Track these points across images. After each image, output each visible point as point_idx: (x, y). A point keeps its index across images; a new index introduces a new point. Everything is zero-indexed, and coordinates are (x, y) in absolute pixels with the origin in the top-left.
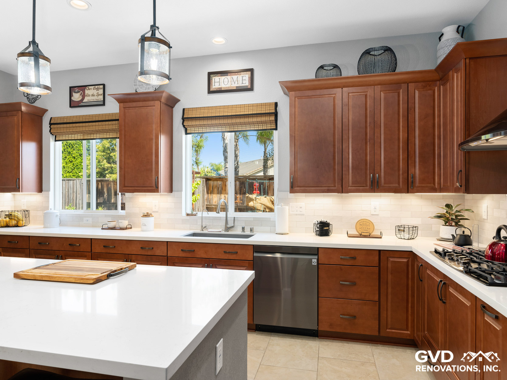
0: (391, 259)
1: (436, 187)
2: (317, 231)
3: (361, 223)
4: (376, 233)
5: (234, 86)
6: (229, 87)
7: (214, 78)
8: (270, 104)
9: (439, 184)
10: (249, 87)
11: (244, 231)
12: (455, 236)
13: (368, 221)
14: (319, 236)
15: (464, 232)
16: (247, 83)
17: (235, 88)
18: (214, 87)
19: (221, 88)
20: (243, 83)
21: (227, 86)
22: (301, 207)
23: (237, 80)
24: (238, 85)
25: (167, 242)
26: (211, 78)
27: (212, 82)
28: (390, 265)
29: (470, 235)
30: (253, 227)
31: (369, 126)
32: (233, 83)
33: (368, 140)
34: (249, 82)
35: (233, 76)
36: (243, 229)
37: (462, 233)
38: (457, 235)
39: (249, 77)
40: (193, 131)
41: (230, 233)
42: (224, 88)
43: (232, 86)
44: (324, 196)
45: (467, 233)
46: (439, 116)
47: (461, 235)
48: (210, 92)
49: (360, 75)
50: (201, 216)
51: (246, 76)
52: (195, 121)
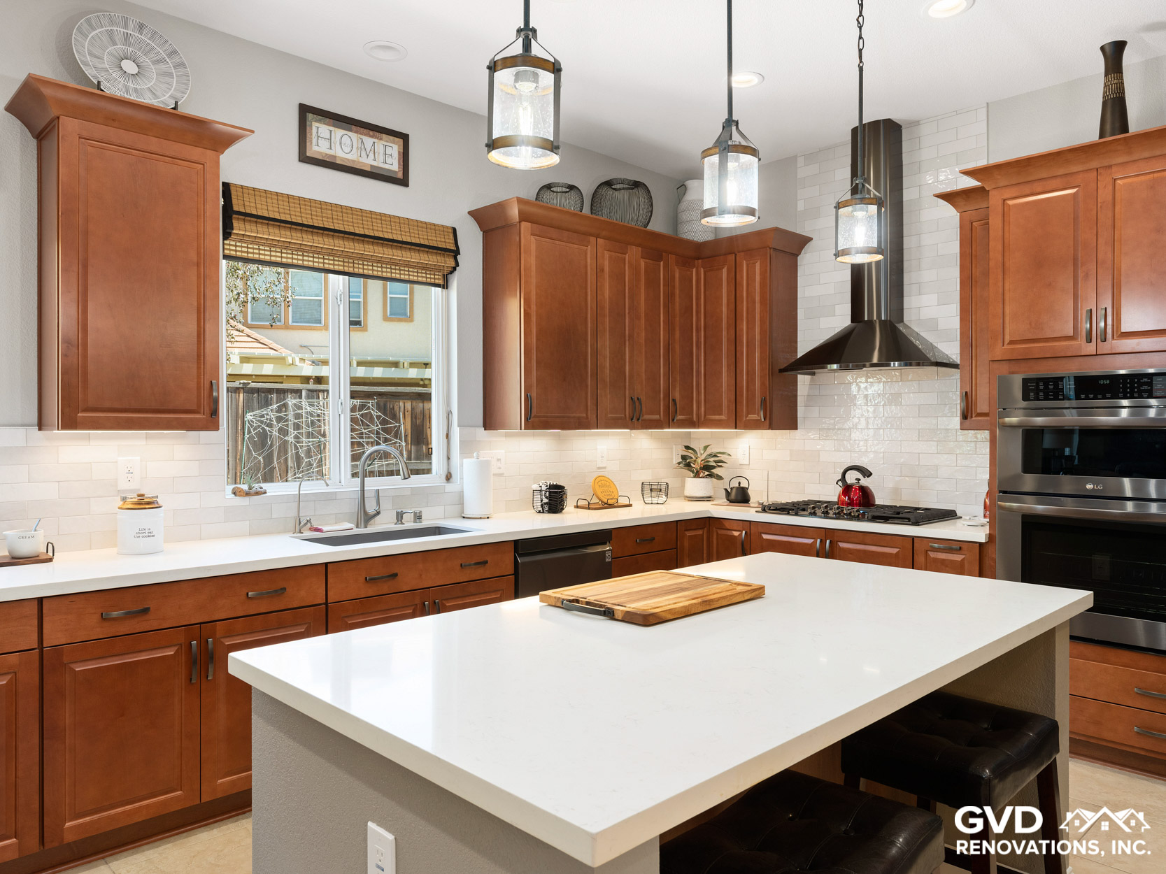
0: (688, 534)
1: (695, 419)
2: (545, 504)
3: (600, 483)
4: (622, 501)
5: (367, 162)
6: (353, 161)
7: (318, 125)
8: (443, 229)
9: (698, 415)
10: (400, 176)
11: (401, 521)
12: (729, 490)
13: (606, 479)
14: (549, 512)
15: (739, 483)
16: (394, 165)
17: (368, 169)
18: (315, 148)
19: (335, 157)
20: (386, 163)
21: (349, 157)
22: (499, 460)
23: (372, 149)
24: (375, 163)
26: (308, 123)
27: (311, 135)
28: (686, 544)
29: (747, 486)
30: (420, 509)
31: (629, 313)
32: (364, 154)
33: (627, 338)
34: (399, 164)
35: (364, 138)
36: (400, 517)
37: (737, 485)
38: (732, 489)
39: (399, 152)
41: (371, 529)
42: (342, 159)
43: (361, 160)
45: (745, 484)
47: (737, 488)
48: (304, 158)
50: (297, 493)
51: (394, 149)
52: (265, 228)
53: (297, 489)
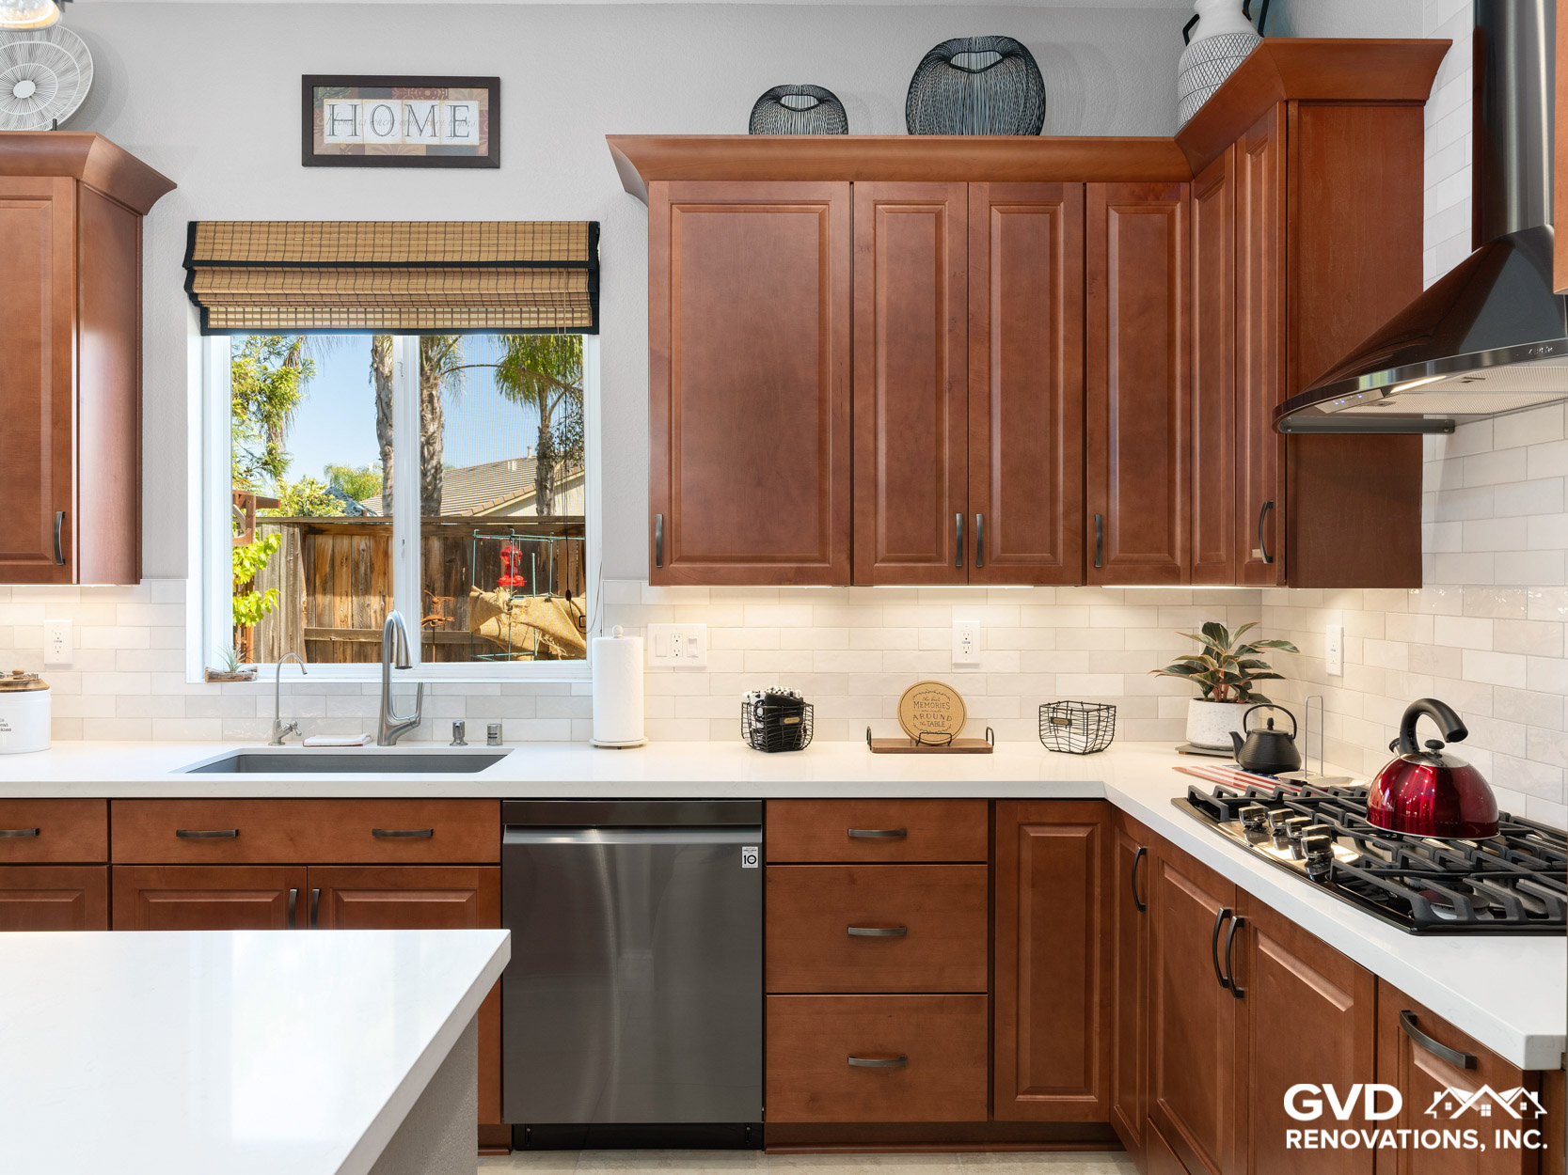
0: (1034, 832)
1: (1179, 562)
2: (757, 731)
3: (919, 699)
4: (973, 733)
5: (420, 141)
6: (395, 146)
7: (333, 101)
8: (568, 228)
9: (1189, 551)
10: (483, 151)
11: (461, 739)
13: (942, 690)
14: (762, 750)
15: (1271, 723)
16: (471, 136)
17: (423, 153)
18: (328, 140)
19: (362, 146)
20: (455, 136)
21: (388, 140)
22: (692, 641)
23: (430, 119)
24: (435, 141)
25: (109, 800)
26: (316, 103)
27: (322, 116)
28: (1027, 855)
29: (1291, 732)
30: (498, 721)
31: (950, 331)
32: (414, 129)
33: (946, 386)
34: (481, 132)
35: (414, 103)
36: (459, 730)
37: (1265, 727)
38: (1249, 734)
39: (481, 112)
40: (235, 320)
41: (401, 749)
42: (374, 147)
43: (409, 141)
44: (780, 595)
46: (1188, 308)
47: (1262, 735)
48: (311, 158)
49: (912, 137)
50: (275, 681)
51: (471, 107)
52: (244, 279)
53: (275, 675)
